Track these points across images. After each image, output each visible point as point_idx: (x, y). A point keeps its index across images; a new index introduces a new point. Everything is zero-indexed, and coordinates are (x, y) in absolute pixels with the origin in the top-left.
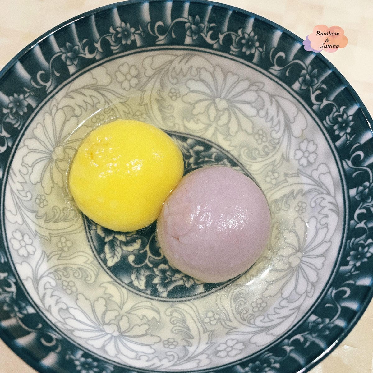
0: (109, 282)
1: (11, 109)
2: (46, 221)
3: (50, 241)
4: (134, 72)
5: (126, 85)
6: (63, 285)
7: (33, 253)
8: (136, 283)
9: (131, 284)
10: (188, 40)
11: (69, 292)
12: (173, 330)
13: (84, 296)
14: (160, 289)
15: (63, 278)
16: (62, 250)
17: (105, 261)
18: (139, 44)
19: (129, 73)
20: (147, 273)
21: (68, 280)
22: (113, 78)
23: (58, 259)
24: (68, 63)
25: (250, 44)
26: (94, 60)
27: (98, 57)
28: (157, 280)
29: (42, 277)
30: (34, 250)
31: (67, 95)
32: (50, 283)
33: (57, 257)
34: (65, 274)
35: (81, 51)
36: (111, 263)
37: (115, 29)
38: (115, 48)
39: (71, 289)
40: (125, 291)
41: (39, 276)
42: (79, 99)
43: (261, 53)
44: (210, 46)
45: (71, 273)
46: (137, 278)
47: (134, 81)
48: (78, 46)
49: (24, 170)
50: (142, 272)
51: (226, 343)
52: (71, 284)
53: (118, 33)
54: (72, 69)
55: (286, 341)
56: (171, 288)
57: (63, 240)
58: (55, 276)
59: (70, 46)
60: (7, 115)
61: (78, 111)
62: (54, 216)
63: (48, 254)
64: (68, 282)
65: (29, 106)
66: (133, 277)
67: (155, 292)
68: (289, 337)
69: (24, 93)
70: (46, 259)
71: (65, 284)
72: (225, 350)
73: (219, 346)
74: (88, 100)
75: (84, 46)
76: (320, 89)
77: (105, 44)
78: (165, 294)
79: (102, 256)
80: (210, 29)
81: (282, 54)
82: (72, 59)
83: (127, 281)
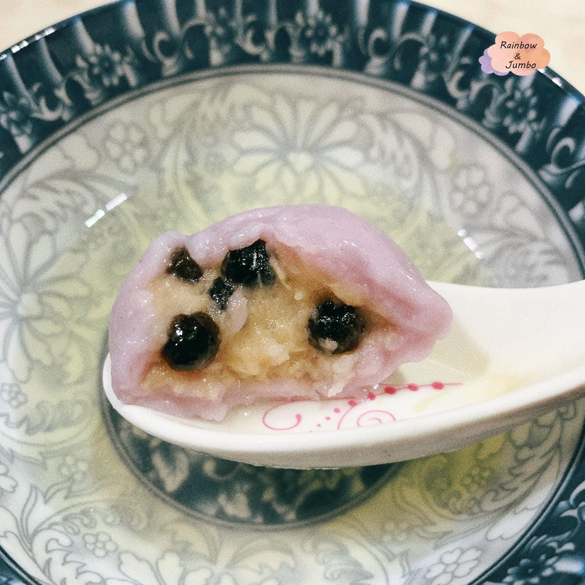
0: (178, 521)
2: (30, 431)
3: (44, 466)
4: (136, 136)
5: (126, 162)
6: (86, 543)
7: (10, 490)
8: (230, 510)
9: (221, 514)
10: (216, 57)
11: (100, 552)
12: (328, 575)
13: (134, 555)
14: (280, 509)
15: (84, 530)
16: (71, 478)
17: (159, 484)
18: (133, 80)
19: (127, 140)
20: (247, 487)
21: (94, 532)
22: (102, 153)
23: (66, 497)
24: (14, 131)
25: (321, 35)
26: (59, 124)
27: (66, 116)
28: (268, 496)
29: (37, 532)
30: (14, 484)
31: (24, 194)
32: (57, 540)
33: (64, 493)
34: (86, 521)
35: (33, 106)
36: (173, 482)
37: (85, 59)
38: (92, 95)
39: (104, 548)
40: (213, 531)
41: (31, 530)
42: (48, 200)
43: (343, 45)
44: (255, 59)
45: (98, 517)
46: (231, 499)
47: (139, 154)
48: (26, 97)
50: (237, 487)
51: (441, 562)
52: (103, 538)
53: (91, 66)
54: (23, 143)
55: (563, 504)
56: (300, 500)
57: (69, 460)
58: (65, 529)
59: (11, 100)
61: (50, 224)
62: (43, 421)
63: (44, 490)
64: (97, 536)
66: (222, 500)
68: (565, 496)
70: (41, 499)
71: (90, 539)
72: (445, 572)
73: (429, 571)
74: (65, 199)
75: (37, 97)
76: (461, 67)
77: (74, 89)
78: (291, 516)
79: (152, 475)
80: (247, 27)
81: (379, 33)
82: (19, 124)
83: (211, 510)
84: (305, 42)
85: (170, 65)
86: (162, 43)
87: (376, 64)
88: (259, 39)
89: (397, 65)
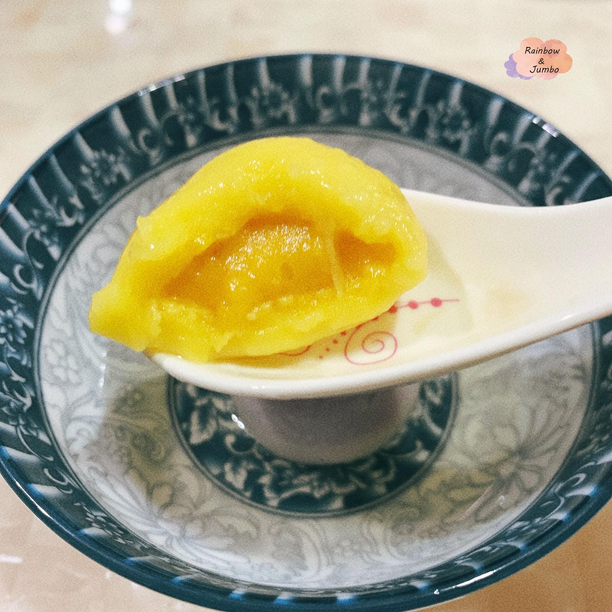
0: (187, 467)
1: (93, 170)
7: (75, 383)
8: (229, 477)
9: (221, 477)
10: (365, 118)
14: (268, 494)
17: (187, 435)
18: (293, 117)
20: (251, 466)
24: (187, 128)
25: (455, 124)
26: (224, 134)
27: (231, 130)
28: (265, 480)
30: (79, 381)
35: (208, 114)
36: (197, 438)
37: (260, 91)
38: (257, 120)
40: (208, 485)
43: (471, 138)
44: (396, 129)
46: (235, 470)
48: (205, 106)
49: (94, 267)
50: (244, 463)
53: (263, 97)
54: (191, 140)
56: (286, 495)
59: (193, 105)
60: (84, 177)
65: (120, 176)
66: (228, 467)
67: (258, 497)
69: (117, 154)
75: (213, 108)
76: (560, 184)
77: (244, 112)
78: (274, 503)
79: (185, 426)
80: (397, 101)
81: (502, 136)
82: (193, 125)
83: (216, 471)
84: (441, 127)
85: (326, 114)
86: (324, 96)
87: (494, 161)
88: (404, 114)
89: (511, 167)
